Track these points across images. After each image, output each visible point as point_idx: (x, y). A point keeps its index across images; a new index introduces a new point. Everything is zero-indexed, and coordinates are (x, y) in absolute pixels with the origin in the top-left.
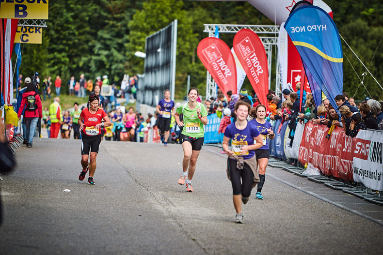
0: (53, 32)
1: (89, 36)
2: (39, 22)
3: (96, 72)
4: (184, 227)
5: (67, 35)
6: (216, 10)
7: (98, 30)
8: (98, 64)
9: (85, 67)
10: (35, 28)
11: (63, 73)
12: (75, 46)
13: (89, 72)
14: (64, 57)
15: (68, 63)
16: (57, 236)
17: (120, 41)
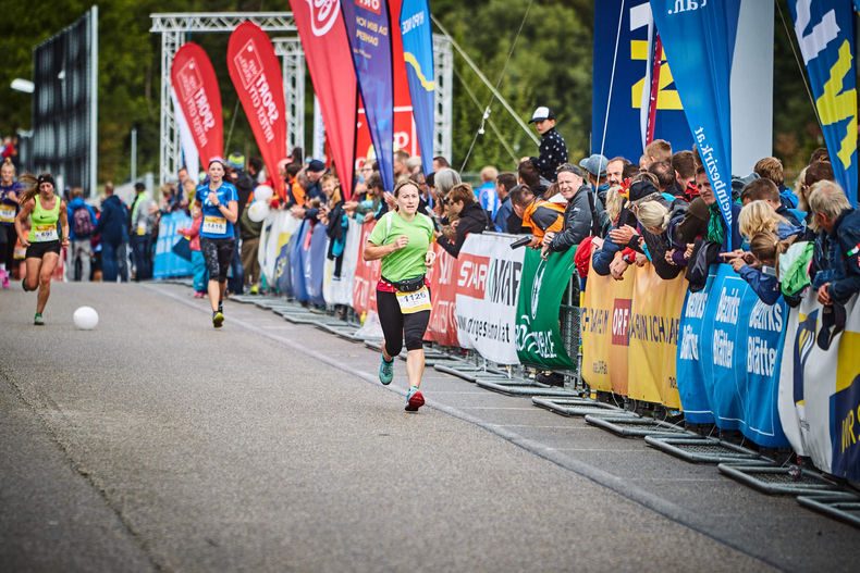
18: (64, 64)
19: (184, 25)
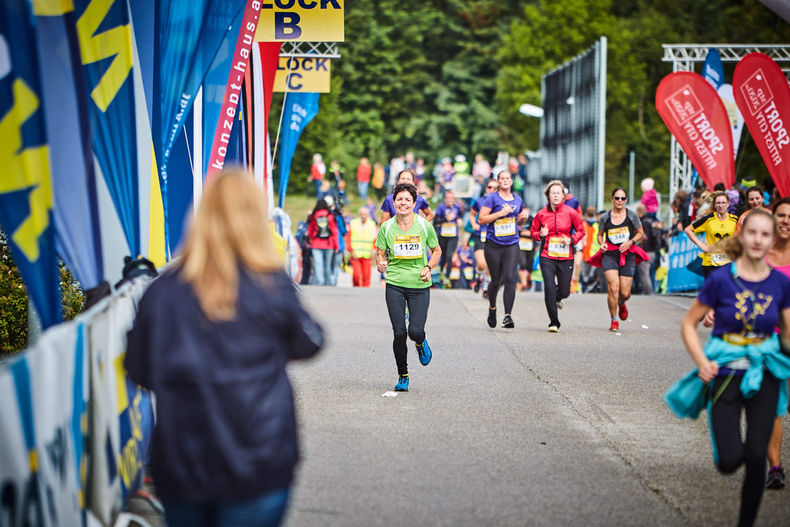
0: (349, 68)
1: (424, 75)
2: (322, 48)
3: (440, 148)
4: (634, 464)
5: (379, 73)
6: (687, 16)
7: (442, 62)
8: (444, 132)
9: (418, 140)
10: (314, 61)
11: (372, 153)
12: (395, 95)
13: (428, 148)
14: (373, 119)
15: (381, 131)
16: (375, 488)
17: (488, 83)
18: (573, 91)
19: (694, 55)
